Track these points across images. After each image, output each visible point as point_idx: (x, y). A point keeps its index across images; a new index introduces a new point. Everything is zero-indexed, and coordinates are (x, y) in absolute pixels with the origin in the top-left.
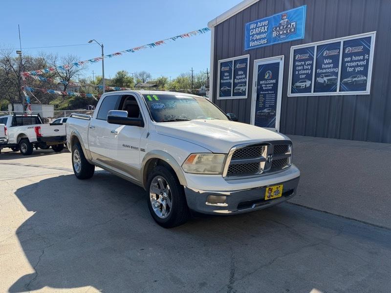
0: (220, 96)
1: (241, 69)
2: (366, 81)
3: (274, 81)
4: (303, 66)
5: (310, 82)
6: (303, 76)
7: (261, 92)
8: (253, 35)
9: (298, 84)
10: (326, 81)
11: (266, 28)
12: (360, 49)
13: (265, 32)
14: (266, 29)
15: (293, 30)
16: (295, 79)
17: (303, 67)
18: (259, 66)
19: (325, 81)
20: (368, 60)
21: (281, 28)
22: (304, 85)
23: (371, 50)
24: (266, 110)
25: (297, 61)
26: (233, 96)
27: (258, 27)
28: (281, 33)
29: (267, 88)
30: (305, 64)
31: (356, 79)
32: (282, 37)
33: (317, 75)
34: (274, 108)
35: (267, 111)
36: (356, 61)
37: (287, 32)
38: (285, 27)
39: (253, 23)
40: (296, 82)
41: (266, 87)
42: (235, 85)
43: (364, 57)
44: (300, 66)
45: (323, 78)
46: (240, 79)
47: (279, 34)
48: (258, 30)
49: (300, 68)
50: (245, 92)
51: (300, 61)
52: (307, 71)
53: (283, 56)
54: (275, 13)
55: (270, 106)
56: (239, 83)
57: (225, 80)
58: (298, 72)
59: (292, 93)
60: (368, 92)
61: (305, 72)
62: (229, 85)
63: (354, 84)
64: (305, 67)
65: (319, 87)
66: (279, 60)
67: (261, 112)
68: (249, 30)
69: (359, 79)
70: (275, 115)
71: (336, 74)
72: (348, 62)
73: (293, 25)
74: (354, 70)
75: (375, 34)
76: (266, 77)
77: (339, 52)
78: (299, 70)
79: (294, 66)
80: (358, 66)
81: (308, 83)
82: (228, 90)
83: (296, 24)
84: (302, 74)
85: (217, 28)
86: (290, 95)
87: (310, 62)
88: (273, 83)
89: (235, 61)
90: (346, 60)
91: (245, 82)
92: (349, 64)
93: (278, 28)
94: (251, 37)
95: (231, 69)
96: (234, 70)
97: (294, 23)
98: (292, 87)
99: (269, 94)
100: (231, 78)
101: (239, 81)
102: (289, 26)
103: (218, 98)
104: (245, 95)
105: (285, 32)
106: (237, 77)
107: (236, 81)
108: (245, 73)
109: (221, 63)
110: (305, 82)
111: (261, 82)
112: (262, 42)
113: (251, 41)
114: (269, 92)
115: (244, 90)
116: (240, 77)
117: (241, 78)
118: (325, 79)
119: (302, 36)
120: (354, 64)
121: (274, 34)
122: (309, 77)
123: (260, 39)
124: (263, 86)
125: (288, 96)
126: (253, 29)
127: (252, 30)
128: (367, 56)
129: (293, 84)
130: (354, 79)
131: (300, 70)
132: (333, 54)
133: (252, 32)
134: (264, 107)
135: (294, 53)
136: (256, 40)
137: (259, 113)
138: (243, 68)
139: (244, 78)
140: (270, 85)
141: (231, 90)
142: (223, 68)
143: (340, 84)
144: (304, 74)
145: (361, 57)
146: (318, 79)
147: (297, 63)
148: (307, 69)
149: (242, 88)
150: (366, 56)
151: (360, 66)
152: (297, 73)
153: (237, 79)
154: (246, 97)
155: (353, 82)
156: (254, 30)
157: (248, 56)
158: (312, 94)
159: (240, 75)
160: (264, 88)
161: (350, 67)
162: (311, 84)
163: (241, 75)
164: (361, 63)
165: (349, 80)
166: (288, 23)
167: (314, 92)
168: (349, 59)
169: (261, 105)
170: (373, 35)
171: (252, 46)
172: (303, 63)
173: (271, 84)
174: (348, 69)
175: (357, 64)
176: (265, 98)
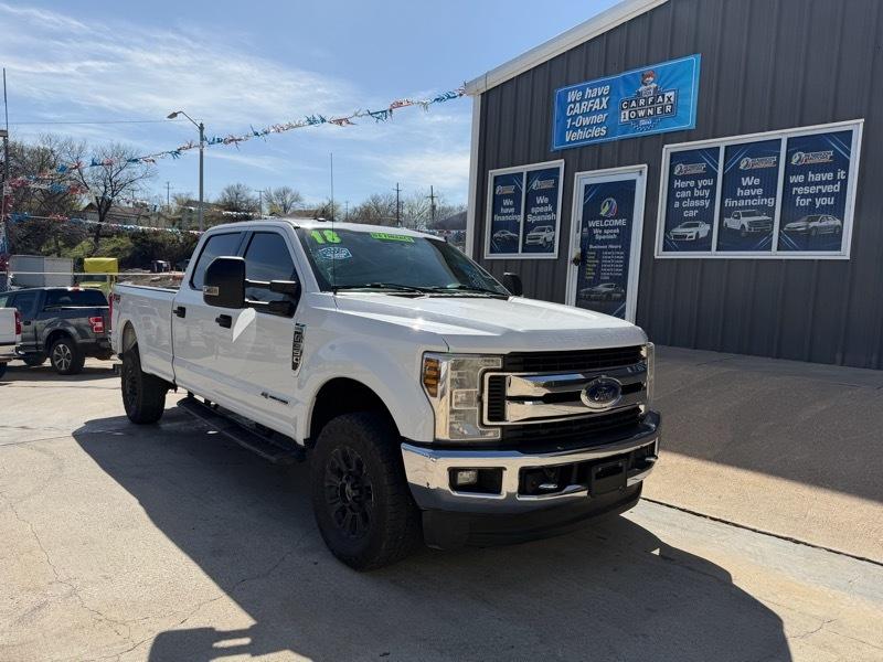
0: (492, 251)
1: (542, 192)
2: (840, 228)
3: (622, 222)
4: (692, 189)
5: (708, 227)
6: (692, 213)
7: (591, 247)
8: (574, 117)
9: (679, 231)
10: (747, 226)
11: (604, 101)
12: (825, 157)
13: (602, 111)
14: (604, 105)
15: (668, 109)
16: (673, 218)
17: (693, 193)
18: (587, 187)
19: (743, 226)
20: (844, 183)
21: (642, 102)
22: (694, 234)
23: (852, 159)
24: (601, 288)
25: (678, 178)
26: (523, 251)
27: (588, 100)
28: (641, 113)
29: (604, 237)
30: (696, 185)
31: (816, 224)
32: (643, 122)
33: (725, 212)
34: (622, 282)
35: (605, 290)
36: (816, 184)
37: (655, 112)
38: (650, 100)
39: (574, 89)
40: (675, 227)
41: (603, 234)
42: (528, 227)
43: (835, 176)
44: (685, 189)
45: (738, 218)
46: (539, 214)
47: (637, 115)
48: (585, 107)
49: (684, 194)
50: (552, 244)
51: (684, 178)
52: (702, 203)
53: (646, 166)
54: (626, 70)
55: (611, 277)
56: (537, 223)
57: (505, 214)
58: (681, 205)
59: (664, 250)
60: (845, 253)
61: (697, 203)
62: (515, 226)
63: (813, 233)
64: (697, 193)
65: (729, 239)
66: (636, 174)
67: (592, 292)
68: (564, 104)
69: (823, 224)
70: (624, 298)
71: (771, 212)
72: (798, 185)
73: (669, 99)
74: (813, 203)
75: (861, 126)
76: (603, 213)
77: (777, 162)
78: (681, 200)
79: (671, 190)
80: (820, 194)
81: (703, 230)
82: (511, 237)
83: (677, 97)
84: (689, 209)
85: (486, 96)
86: (659, 253)
87: (709, 182)
88: (619, 227)
89: (528, 173)
90: (793, 179)
91: (553, 223)
92: (800, 190)
93: (634, 104)
94: (569, 121)
95: (518, 191)
96: (527, 195)
97: (672, 94)
98: (665, 237)
99: (610, 250)
100: (518, 212)
101: (539, 218)
102: (660, 99)
103: (488, 255)
104: (553, 251)
105: (650, 112)
106: (533, 210)
107: (530, 218)
108: (553, 202)
109: (496, 178)
110: (697, 225)
111: (591, 224)
112: (595, 132)
113: (569, 130)
114: (611, 246)
115: (550, 239)
116: (541, 209)
117: (543, 213)
118: (745, 221)
119: (690, 124)
120: (813, 190)
121: (625, 116)
122: (705, 214)
123: (590, 126)
124: (596, 231)
125: (656, 257)
126: (575, 102)
127: (572, 106)
128: (843, 172)
129: (667, 229)
130: (812, 224)
131: (686, 199)
132: (762, 166)
133: (571, 109)
134: (597, 281)
135: (671, 162)
136: (582, 127)
137: (586, 292)
138: (548, 189)
139: (549, 213)
140: (611, 231)
141: (518, 238)
142: (499, 188)
143: (780, 234)
144: (694, 208)
145: (830, 176)
146: (726, 220)
147: (678, 184)
148: (700, 198)
149: (544, 234)
150: (841, 175)
151: (827, 195)
152: (677, 205)
153: (534, 214)
154: (554, 255)
155: (808, 231)
156: (578, 105)
157: (560, 163)
158: (713, 254)
159: (540, 205)
160: (597, 237)
161: (803, 196)
162: (710, 232)
163: (544, 205)
164: (829, 188)
165: (800, 225)
166: (658, 93)
167: (718, 250)
168: (800, 178)
169: (590, 275)
170: (857, 127)
171: (570, 142)
172: (692, 183)
173: (615, 227)
174: (798, 200)
175: (820, 190)
176: (600, 260)
